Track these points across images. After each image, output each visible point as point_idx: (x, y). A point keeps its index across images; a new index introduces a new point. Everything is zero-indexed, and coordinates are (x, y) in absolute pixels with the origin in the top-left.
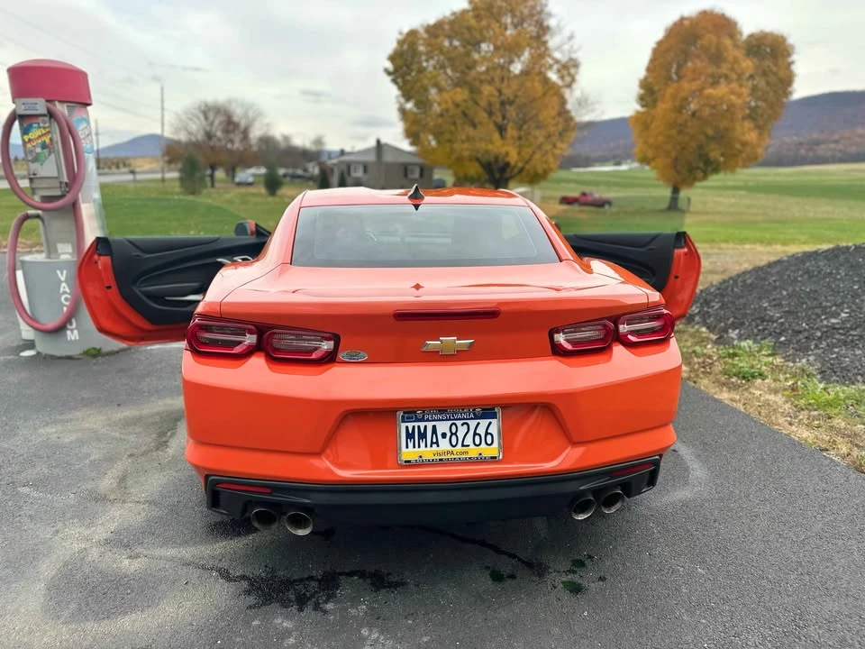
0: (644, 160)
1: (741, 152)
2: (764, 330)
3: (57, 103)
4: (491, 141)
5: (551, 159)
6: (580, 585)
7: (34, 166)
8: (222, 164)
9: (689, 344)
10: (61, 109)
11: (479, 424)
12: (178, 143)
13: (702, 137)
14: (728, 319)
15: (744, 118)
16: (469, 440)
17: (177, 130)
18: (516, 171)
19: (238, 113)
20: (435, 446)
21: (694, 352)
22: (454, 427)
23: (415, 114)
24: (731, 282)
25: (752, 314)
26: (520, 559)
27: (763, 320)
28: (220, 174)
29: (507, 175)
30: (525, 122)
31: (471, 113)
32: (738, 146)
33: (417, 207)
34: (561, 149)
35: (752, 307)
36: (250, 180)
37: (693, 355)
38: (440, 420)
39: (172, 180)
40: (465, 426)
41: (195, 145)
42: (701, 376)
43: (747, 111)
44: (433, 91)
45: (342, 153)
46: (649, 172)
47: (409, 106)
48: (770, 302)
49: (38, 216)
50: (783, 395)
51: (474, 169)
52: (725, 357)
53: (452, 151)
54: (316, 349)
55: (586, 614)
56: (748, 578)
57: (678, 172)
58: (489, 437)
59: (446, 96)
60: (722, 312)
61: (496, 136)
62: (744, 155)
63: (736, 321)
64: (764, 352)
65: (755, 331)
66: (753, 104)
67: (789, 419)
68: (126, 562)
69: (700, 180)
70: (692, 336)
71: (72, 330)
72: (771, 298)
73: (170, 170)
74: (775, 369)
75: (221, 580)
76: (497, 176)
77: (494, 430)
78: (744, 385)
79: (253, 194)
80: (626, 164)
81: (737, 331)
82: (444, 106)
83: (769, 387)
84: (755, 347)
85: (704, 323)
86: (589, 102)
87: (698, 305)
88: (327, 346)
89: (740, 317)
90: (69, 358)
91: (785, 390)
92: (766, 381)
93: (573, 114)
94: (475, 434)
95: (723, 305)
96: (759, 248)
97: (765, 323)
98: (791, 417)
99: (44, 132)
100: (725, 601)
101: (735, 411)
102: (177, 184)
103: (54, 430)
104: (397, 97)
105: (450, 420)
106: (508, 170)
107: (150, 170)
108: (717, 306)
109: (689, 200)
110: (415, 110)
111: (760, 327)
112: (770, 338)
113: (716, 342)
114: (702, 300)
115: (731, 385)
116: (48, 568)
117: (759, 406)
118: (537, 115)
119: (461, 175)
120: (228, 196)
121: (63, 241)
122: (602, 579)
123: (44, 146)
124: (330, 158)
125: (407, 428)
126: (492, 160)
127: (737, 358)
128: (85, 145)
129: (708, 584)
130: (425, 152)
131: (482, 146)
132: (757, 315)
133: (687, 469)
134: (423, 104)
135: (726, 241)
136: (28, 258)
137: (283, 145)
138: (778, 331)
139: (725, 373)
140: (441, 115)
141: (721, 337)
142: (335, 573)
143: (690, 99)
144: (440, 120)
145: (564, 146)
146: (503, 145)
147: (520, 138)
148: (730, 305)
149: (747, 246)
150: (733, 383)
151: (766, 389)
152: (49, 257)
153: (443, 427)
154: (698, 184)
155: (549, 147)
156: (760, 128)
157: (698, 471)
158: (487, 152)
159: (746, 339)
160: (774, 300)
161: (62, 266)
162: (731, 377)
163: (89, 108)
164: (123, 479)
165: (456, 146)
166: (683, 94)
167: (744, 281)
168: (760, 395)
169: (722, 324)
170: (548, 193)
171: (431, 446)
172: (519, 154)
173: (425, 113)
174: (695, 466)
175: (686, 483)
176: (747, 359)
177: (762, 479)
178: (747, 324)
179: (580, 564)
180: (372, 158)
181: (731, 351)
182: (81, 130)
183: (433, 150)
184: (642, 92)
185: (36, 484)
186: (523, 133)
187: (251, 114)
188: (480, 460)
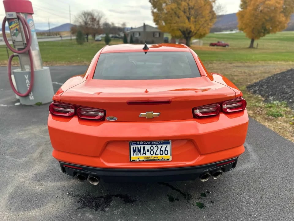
0: (241, 29)
1: (278, 25)
2: (283, 97)
3: (21, 14)
4: (185, 23)
5: (206, 29)
6: (203, 204)
7: (14, 37)
8: (91, 34)
9: (254, 102)
10: (22, 16)
11: (162, 146)
12: (75, 26)
13: (264, 20)
14: (270, 92)
15: (280, 12)
16: (158, 153)
17: (75, 22)
18: (194, 34)
19: (96, 14)
20: (144, 155)
21: (255, 105)
22: (152, 148)
23: (157, 14)
24: (272, 78)
25: (279, 91)
26: (181, 192)
27: (283, 93)
28: (90, 37)
29: (190, 35)
30: (197, 16)
31: (177, 12)
32: (278, 23)
33: (146, 53)
34: (211, 26)
35: (279, 88)
36: (100, 39)
37: (255, 106)
38: (146, 145)
39: (74, 39)
40: (157, 147)
41: (81, 26)
42: (258, 116)
43: (282, 10)
44: (164, 5)
45: (132, 28)
46: (243, 34)
47: (155, 10)
48: (286, 86)
49: (17, 56)
50: (289, 124)
51: (179, 33)
52: (267, 108)
53: (171, 27)
54: (97, 115)
55: (204, 217)
56: (271, 204)
57: (254, 33)
58: (166, 152)
59: (169, 6)
60: (267, 90)
61: (187, 21)
62: (280, 27)
63: (273, 93)
64: (283, 106)
65: (280, 97)
66: (284, 7)
67: (291, 134)
68: (37, 187)
69: (262, 36)
70: (255, 99)
71: (31, 96)
72: (287, 84)
73: (73, 36)
74: (287, 113)
75: (69, 196)
76: (187, 36)
77: (168, 149)
78: (274, 119)
79: (101, 44)
80: (235, 31)
81: (273, 97)
82: (168, 10)
83: (284, 120)
84: (279, 104)
85: (260, 94)
86: (221, 7)
87: (258, 86)
88: (101, 114)
89: (274, 91)
90: (31, 106)
91: (290, 121)
92: (283, 118)
93: (215, 12)
94: (161, 150)
95: (268, 87)
96: (283, 63)
97: (284, 94)
98: (292, 133)
99: (16, 25)
100: (261, 214)
101: (270, 130)
102: (75, 41)
103: (21, 134)
104: (151, 7)
105: (150, 144)
106: (191, 33)
107: (67, 36)
108: (265, 87)
109: (258, 44)
110: (157, 12)
111: (282, 96)
112: (285, 100)
113: (264, 101)
114: (260, 85)
115: (269, 119)
116: (10, 189)
117: (280, 128)
118: (202, 13)
119: (174, 35)
120: (92, 45)
121: (26, 64)
122: (212, 202)
123: (17, 30)
124: (128, 30)
125: (133, 147)
126: (185, 30)
127: (272, 108)
128: (32, 29)
129: (255, 207)
130: (161, 27)
131: (181, 25)
132: (281, 91)
133: (249, 155)
134: (160, 9)
135: (270, 60)
136: (15, 71)
137: (112, 26)
138: (289, 97)
139: (267, 114)
140: (167, 14)
141: (266, 99)
142: (111, 195)
143: (260, 5)
144: (166, 15)
145: (212, 24)
146: (189, 24)
147: (195, 22)
148: (271, 87)
149: (279, 62)
150: (270, 118)
151: (283, 121)
152: (22, 70)
153: (148, 147)
154: (261, 38)
155: (205, 25)
156: (286, 16)
157: (254, 156)
158: (183, 27)
159: (276, 100)
160: (288, 85)
161: (26, 73)
162: (269, 116)
163: (33, 15)
164: (41, 153)
165: (172, 25)
166: (257, 3)
167: (277, 78)
168: (280, 123)
169: (267, 94)
170: (206, 42)
171: (143, 155)
172: (195, 27)
173: (161, 13)
174: (253, 154)
175: (248, 161)
176: (276, 108)
177: (279, 160)
178: (277, 94)
179: (204, 195)
180: (142, 30)
181: (270, 105)
182: (30, 24)
183: (164, 26)
184: (242, 3)
185: (11, 155)
186: (196, 20)
187: (100, 15)
188: (163, 161)
